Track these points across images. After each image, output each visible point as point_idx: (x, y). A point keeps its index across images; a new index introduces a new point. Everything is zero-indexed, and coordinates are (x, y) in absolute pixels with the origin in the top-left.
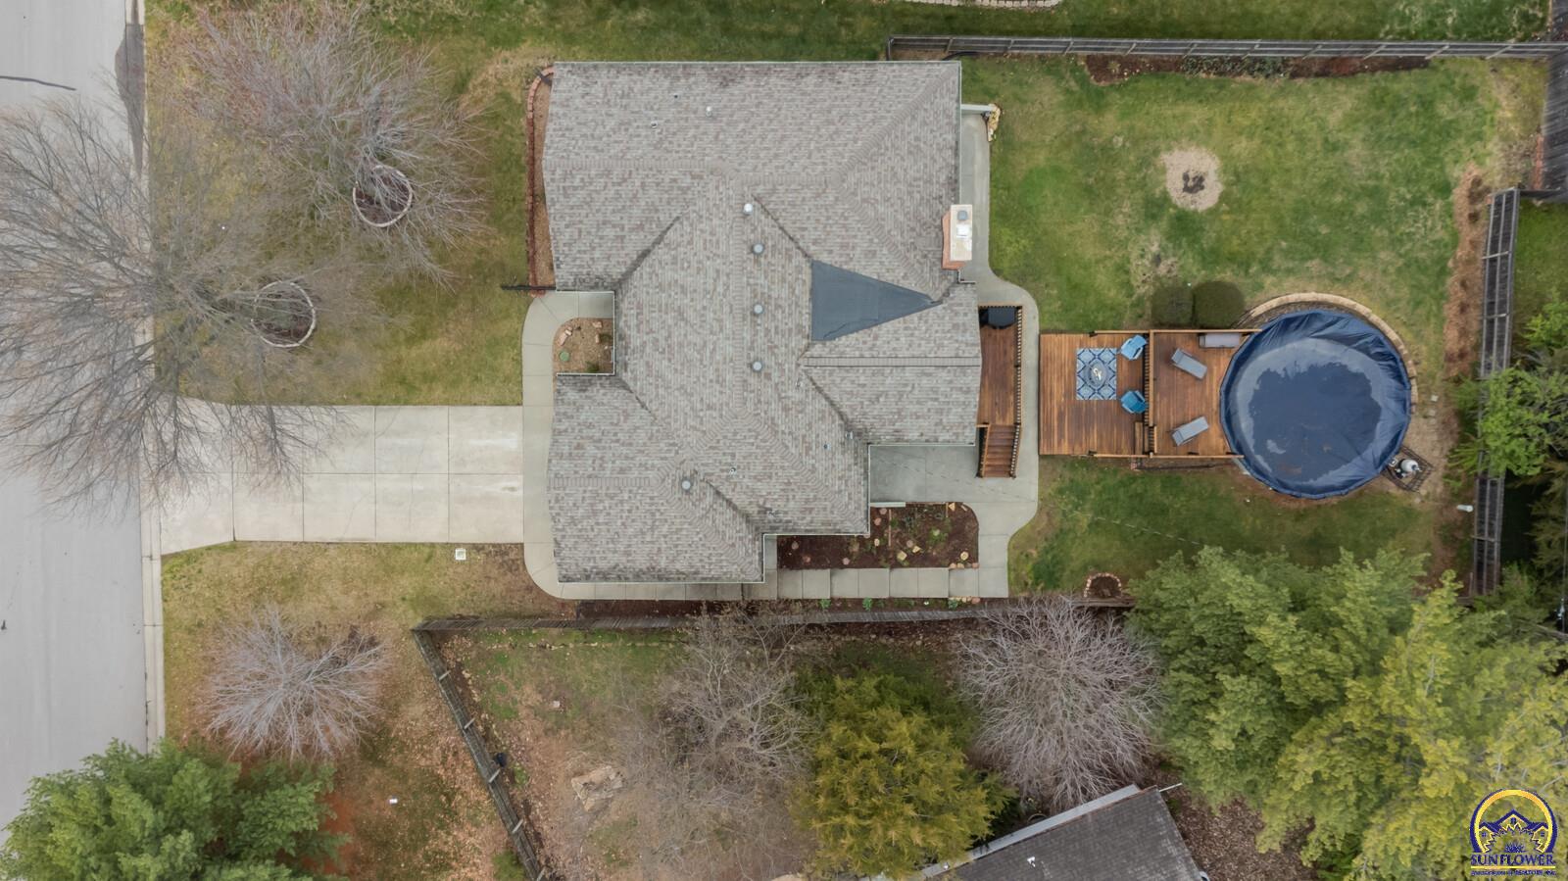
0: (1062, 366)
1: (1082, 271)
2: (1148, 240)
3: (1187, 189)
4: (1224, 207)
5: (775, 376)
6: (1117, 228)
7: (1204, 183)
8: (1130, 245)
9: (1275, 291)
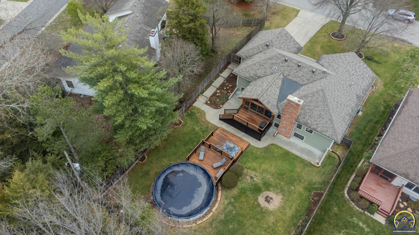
0: (238, 143)
1: (260, 162)
2: (259, 179)
3: (267, 197)
4: (256, 203)
5: (281, 64)
6: (267, 175)
7: (266, 202)
8: (260, 175)
9: (222, 201)
